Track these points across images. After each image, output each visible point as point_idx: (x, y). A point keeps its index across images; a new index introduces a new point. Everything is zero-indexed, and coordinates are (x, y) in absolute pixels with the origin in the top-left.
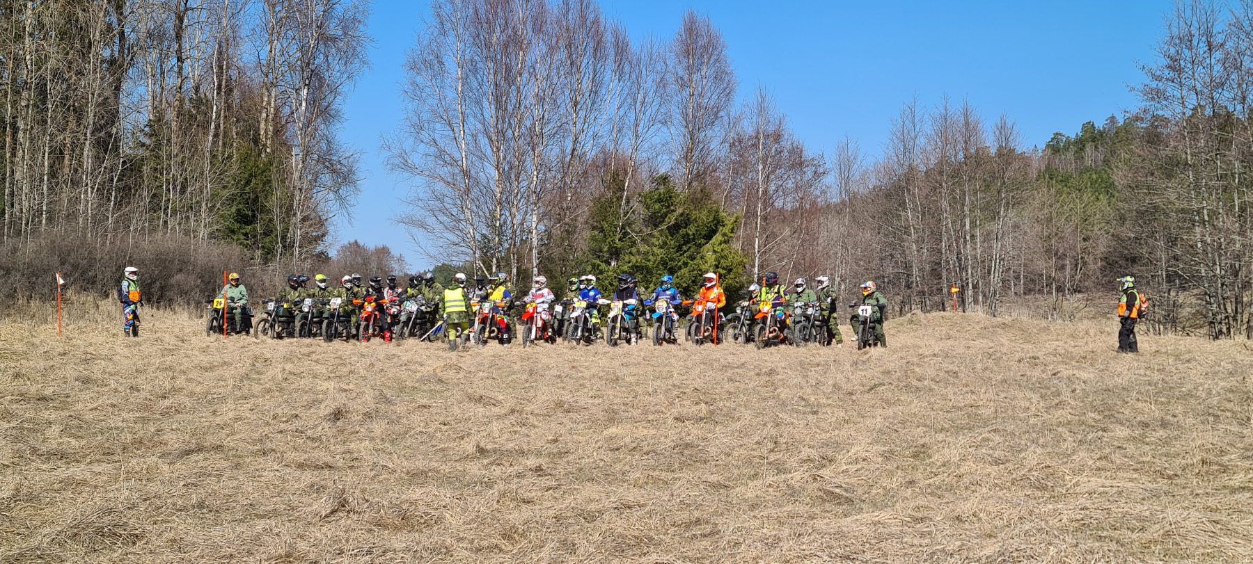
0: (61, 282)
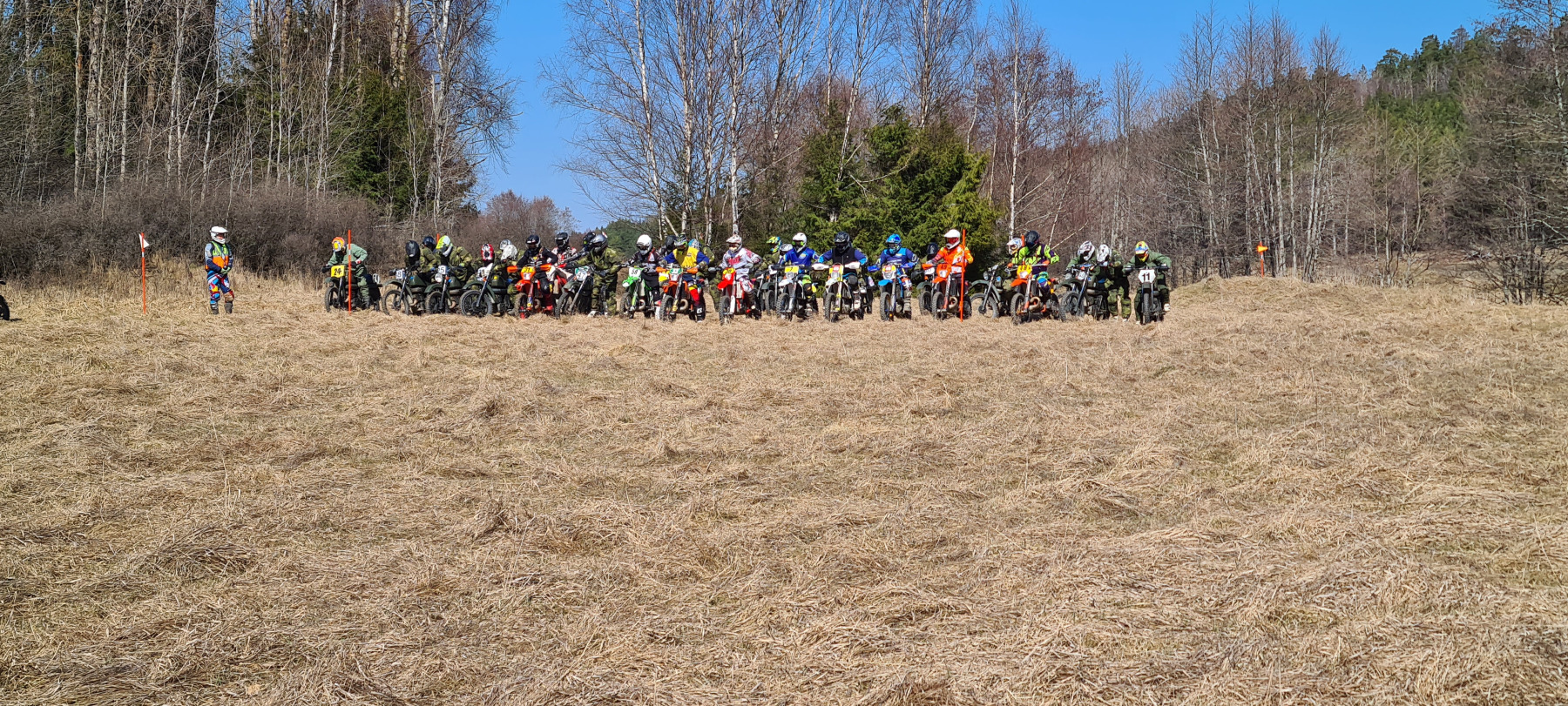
0: (146, 244)
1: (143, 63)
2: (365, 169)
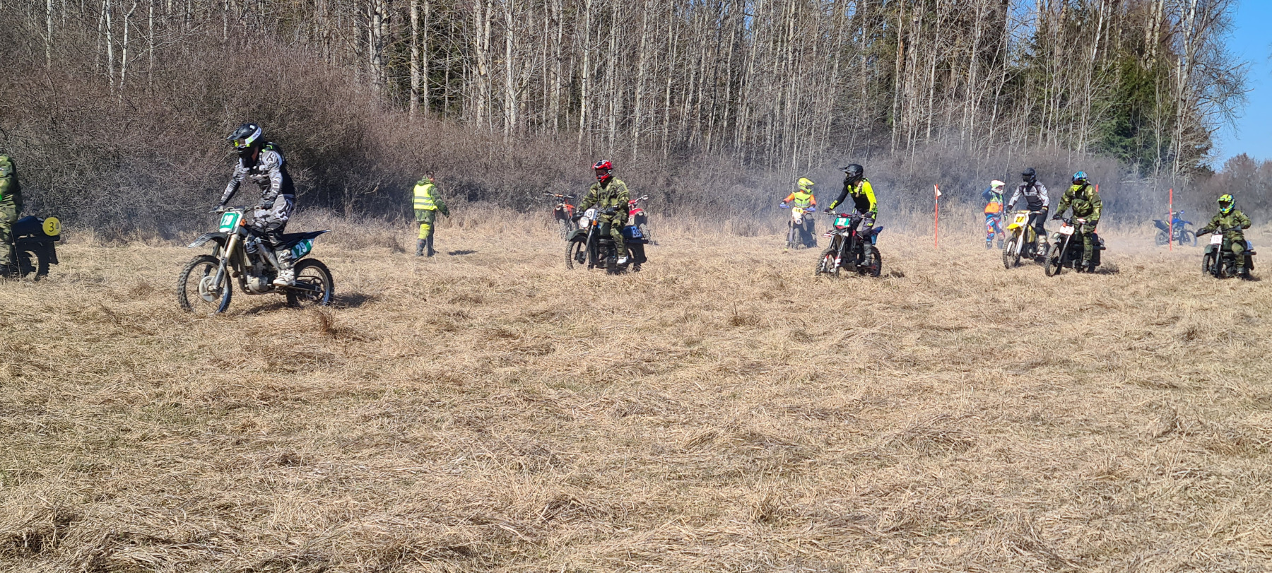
0: (939, 194)
1: (948, 51)
2: (1119, 134)
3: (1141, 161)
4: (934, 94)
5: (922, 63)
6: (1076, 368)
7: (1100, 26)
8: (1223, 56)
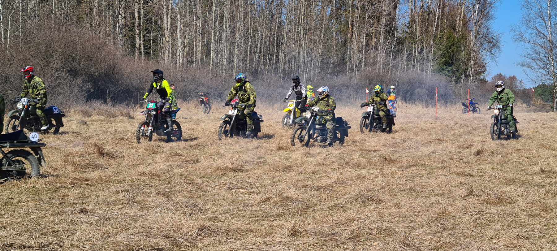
0: (368, 92)
1: (371, 29)
2: (446, 65)
3: (456, 77)
4: (365, 48)
5: (360, 34)
6: (428, 167)
7: (437, 18)
8: (490, 31)
